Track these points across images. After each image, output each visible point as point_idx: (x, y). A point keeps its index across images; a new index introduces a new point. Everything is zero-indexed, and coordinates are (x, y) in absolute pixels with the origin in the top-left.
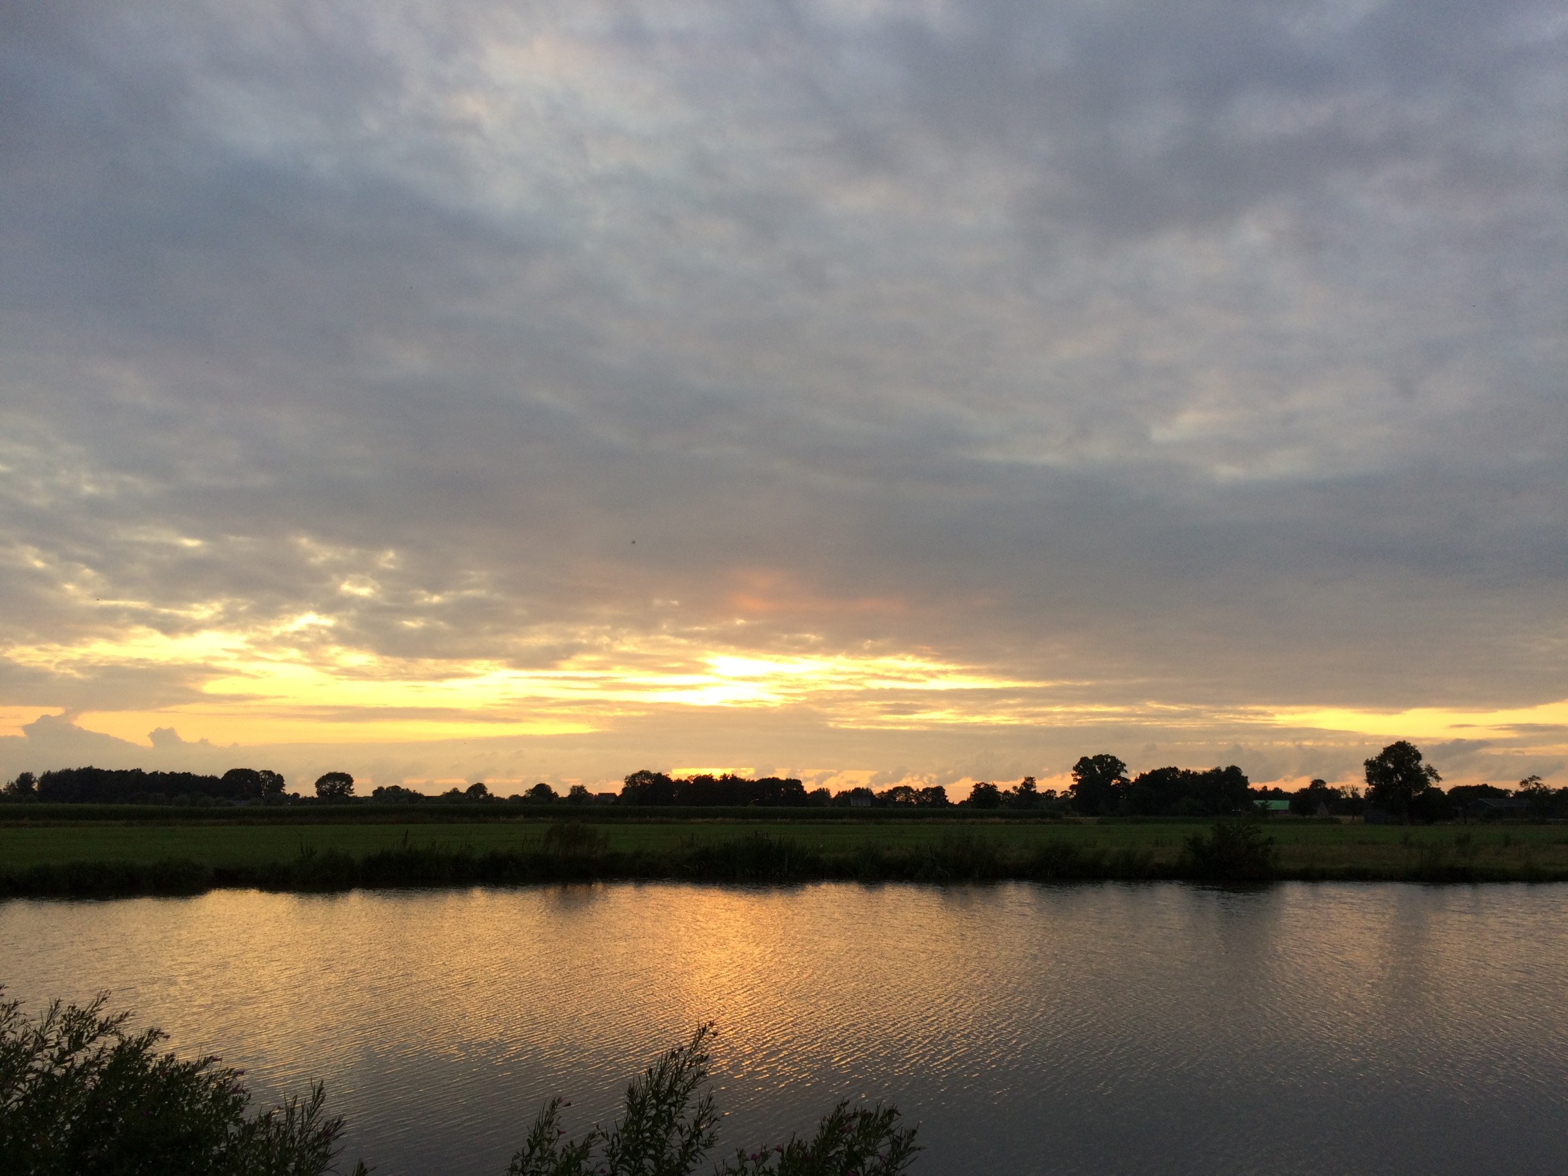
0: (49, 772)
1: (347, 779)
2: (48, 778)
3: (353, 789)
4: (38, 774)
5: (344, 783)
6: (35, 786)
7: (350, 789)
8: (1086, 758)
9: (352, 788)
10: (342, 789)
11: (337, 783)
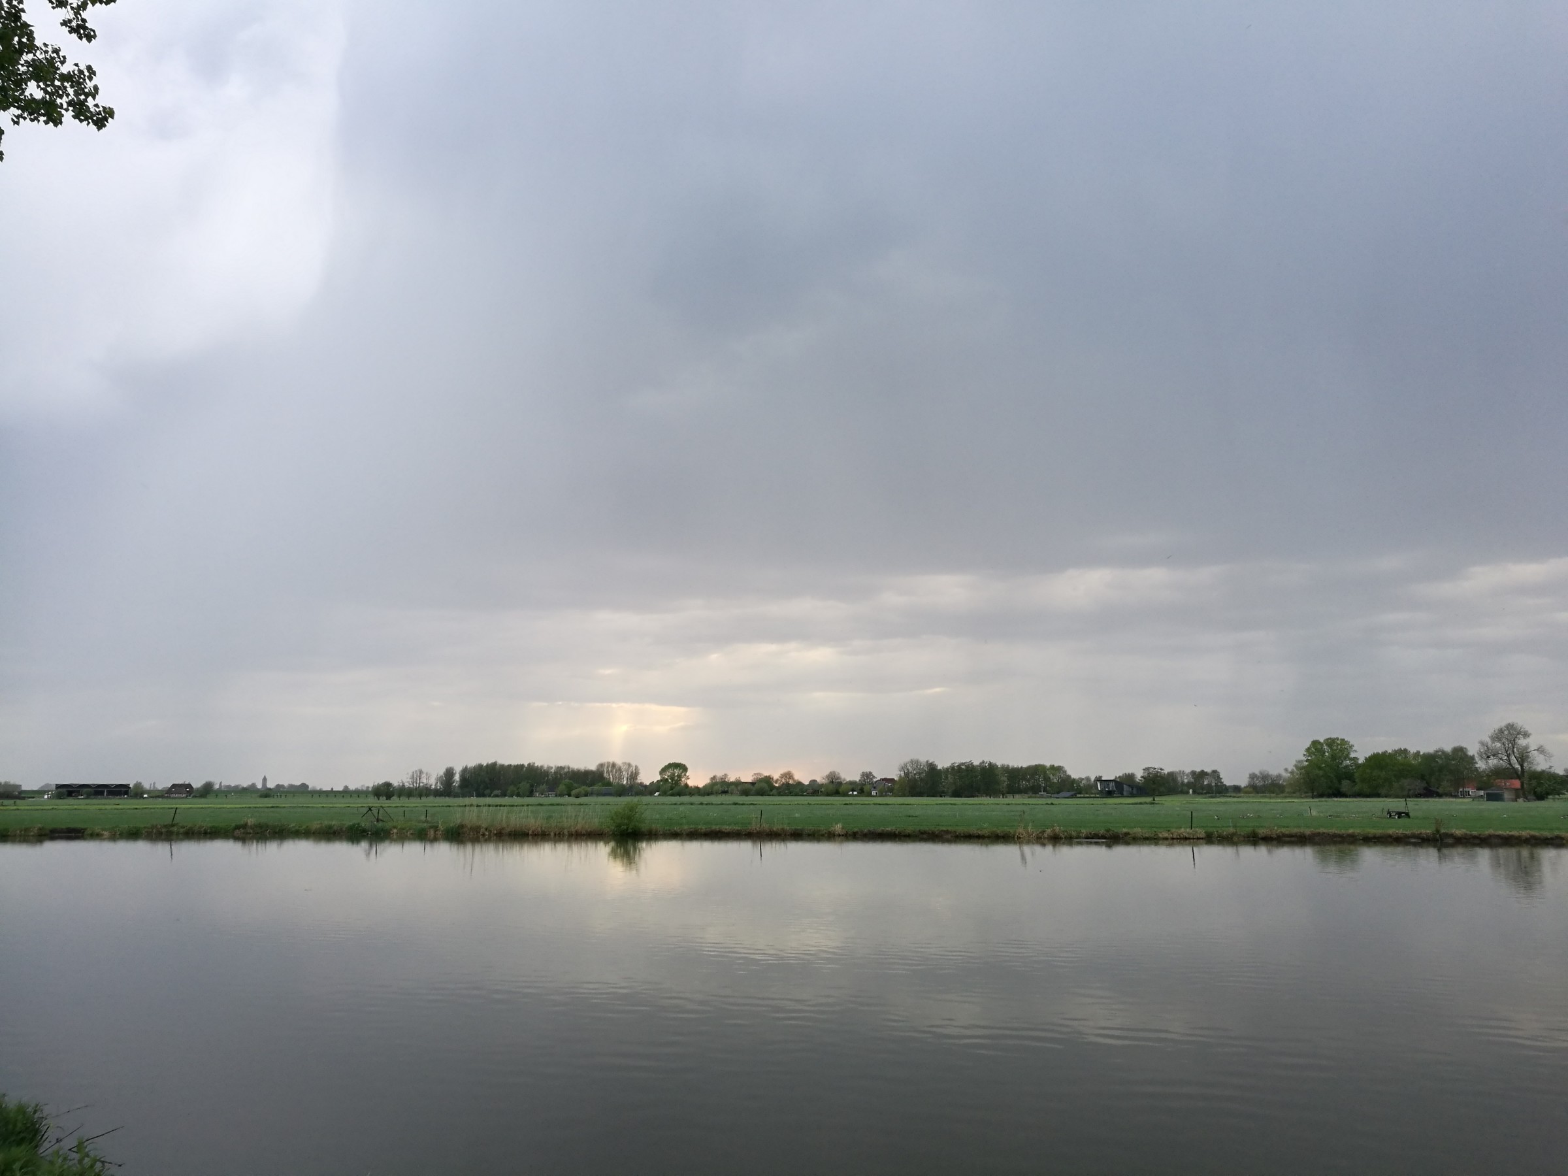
0: (466, 767)
1: (683, 768)
2: (465, 771)
3: (687, 778)
4: (458, 770)
5: (679, 773)
6: (457, 777)
7: (684, 778)
8: (1317, 741)
10: (678, 776)
11: (676, 773)
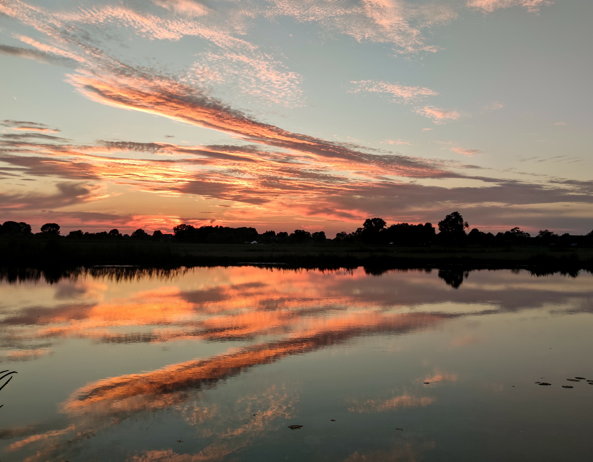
1: (56, 227)
3: (60, 231)
5: (54, 229)
7: (58, 232)
8: (369, 219)
9: (58, 231)
10: (54, 231)
11: (52, 229)
